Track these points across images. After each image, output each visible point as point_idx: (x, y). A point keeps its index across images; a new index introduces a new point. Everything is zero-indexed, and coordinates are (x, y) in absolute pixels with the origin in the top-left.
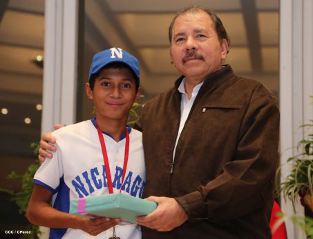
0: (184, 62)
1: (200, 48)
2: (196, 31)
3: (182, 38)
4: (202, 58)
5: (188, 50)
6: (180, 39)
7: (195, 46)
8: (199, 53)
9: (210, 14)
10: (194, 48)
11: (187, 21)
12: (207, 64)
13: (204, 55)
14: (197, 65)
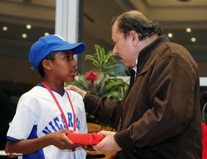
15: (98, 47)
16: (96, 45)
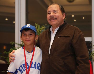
1: (55, 15)
5: (51, 16)
7: (53, 15)
8: (55, 17)
10: (53, 16)
11: (51, 7)
12: (58, 21)
14: (54, 21)
15: (37, 24)
16: (36, 23)
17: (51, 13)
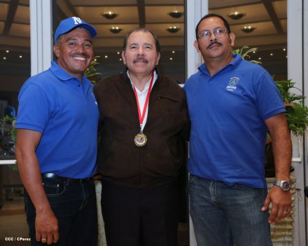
0: (134, 62)
2: (145, 44)
3: (135, 47)
4: (147, 62)
6: (134, 48)
9: (153, 34)
13: (148, 59)
17: (138, 48)
